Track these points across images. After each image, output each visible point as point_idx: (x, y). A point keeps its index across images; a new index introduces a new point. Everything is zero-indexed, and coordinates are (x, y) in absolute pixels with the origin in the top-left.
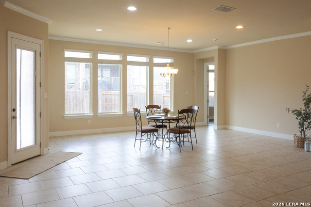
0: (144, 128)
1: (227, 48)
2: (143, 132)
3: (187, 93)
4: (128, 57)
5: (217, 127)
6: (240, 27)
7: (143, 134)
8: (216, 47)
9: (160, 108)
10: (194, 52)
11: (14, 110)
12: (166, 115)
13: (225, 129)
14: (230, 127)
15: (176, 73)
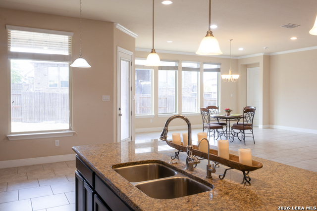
0: (212, 125)
1: (271, 55)
2: (211, 128)
3: (232, 96)
4: (182, 63)
5: (263, 127)
6: (294, 38)
7: (211, 130)
8: (262, 54)
9: (218, 108)
10: (238, 58)
11: (120, 109)
12: (229, 115)
13: (269, 128)
14: (275, 126)
15: (238, 78)
